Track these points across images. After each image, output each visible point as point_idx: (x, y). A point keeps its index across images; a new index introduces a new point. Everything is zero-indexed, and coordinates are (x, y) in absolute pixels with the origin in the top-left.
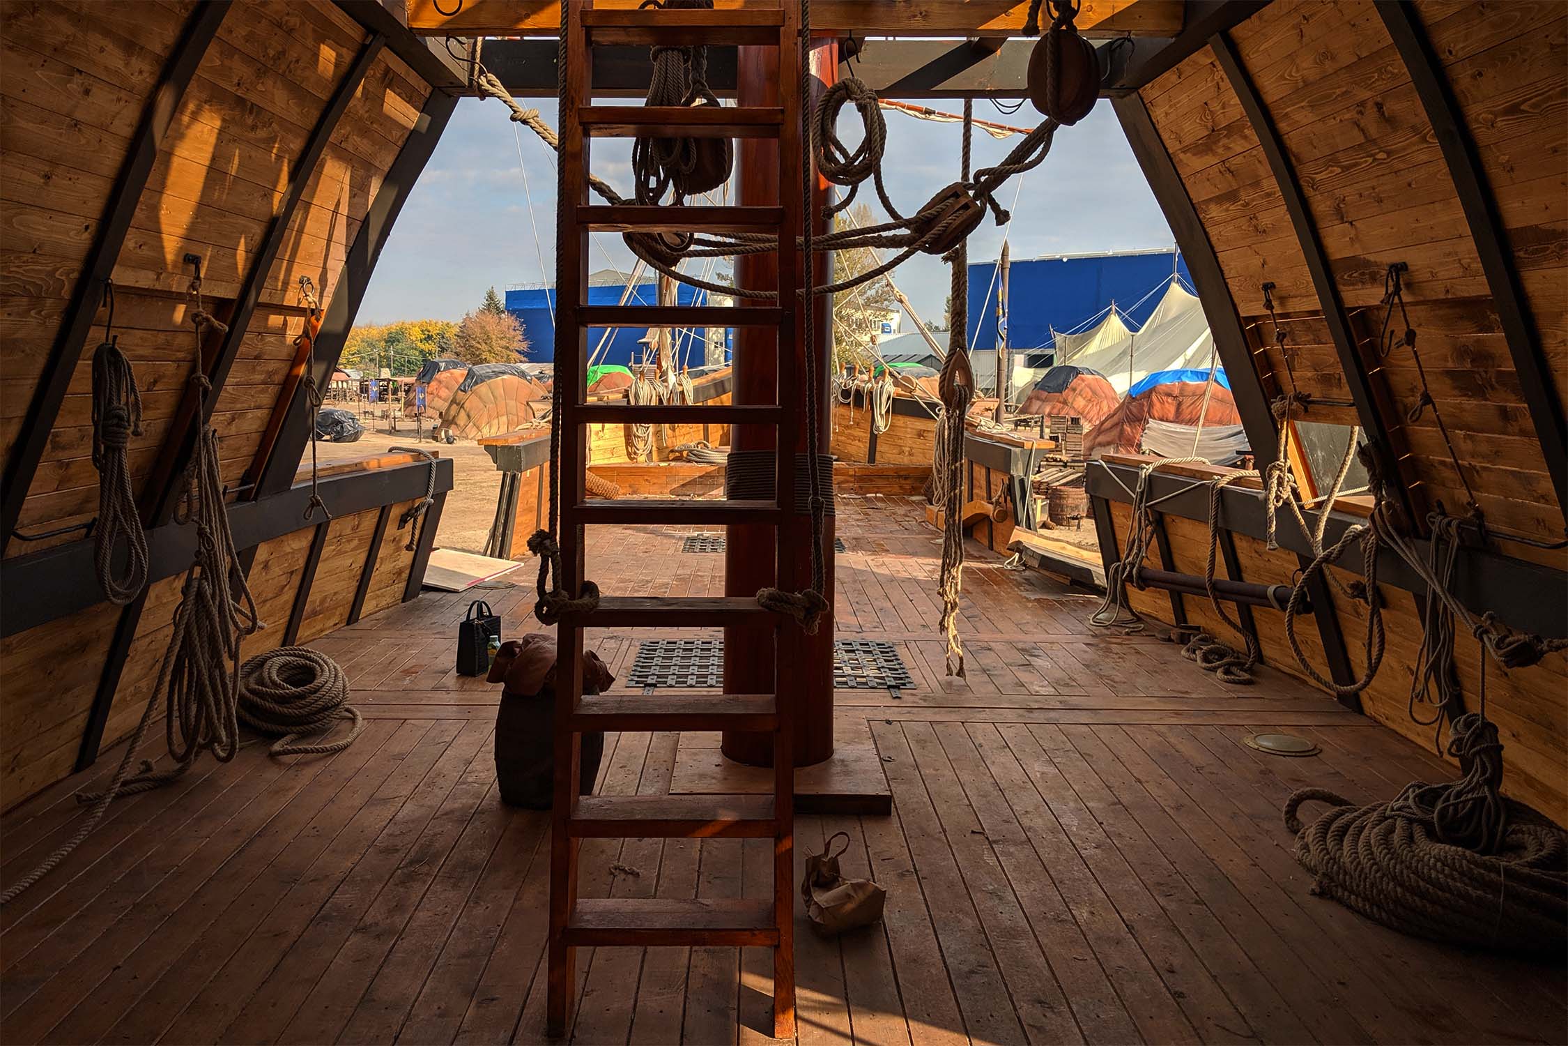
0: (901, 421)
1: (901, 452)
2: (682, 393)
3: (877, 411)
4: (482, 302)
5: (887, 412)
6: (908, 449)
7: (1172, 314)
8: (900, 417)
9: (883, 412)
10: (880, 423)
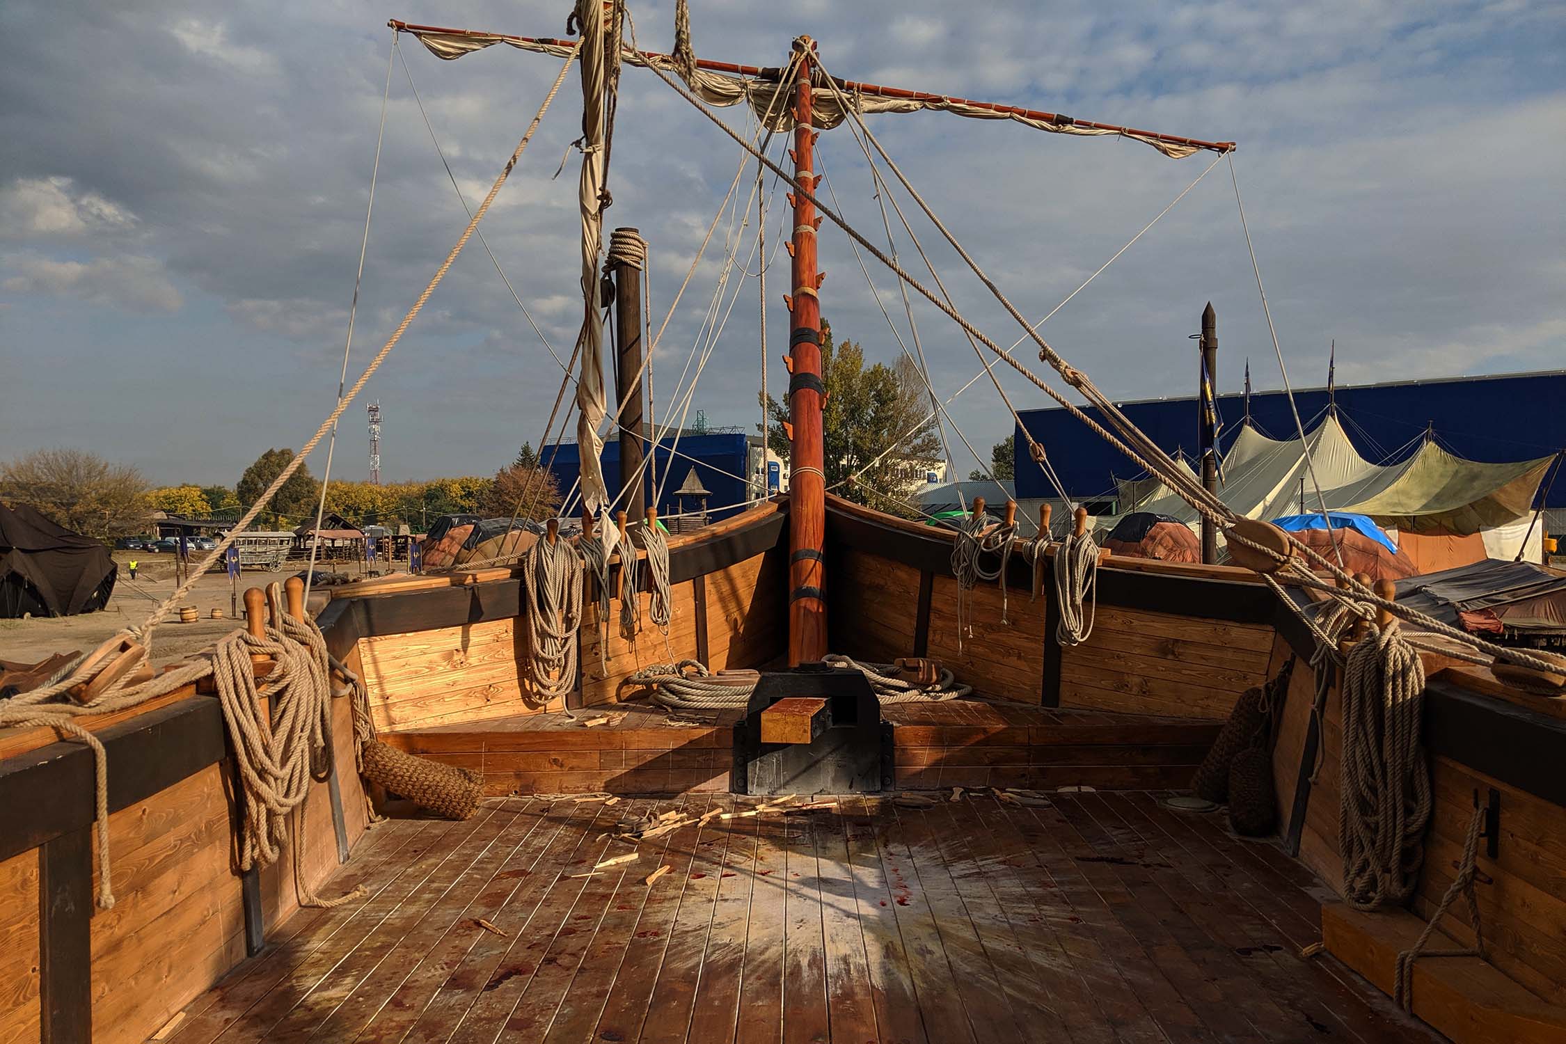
0: (1118, 619)
1: (1122, 686)
2: (644, 563)
3: (1064, 600)
4: (516, 457)
5: (1087, 599)
6: (1137, 680)
7: (1246, 458)
8: (1114, 611)
9: (1079, 601)
10: (1075, 626)
